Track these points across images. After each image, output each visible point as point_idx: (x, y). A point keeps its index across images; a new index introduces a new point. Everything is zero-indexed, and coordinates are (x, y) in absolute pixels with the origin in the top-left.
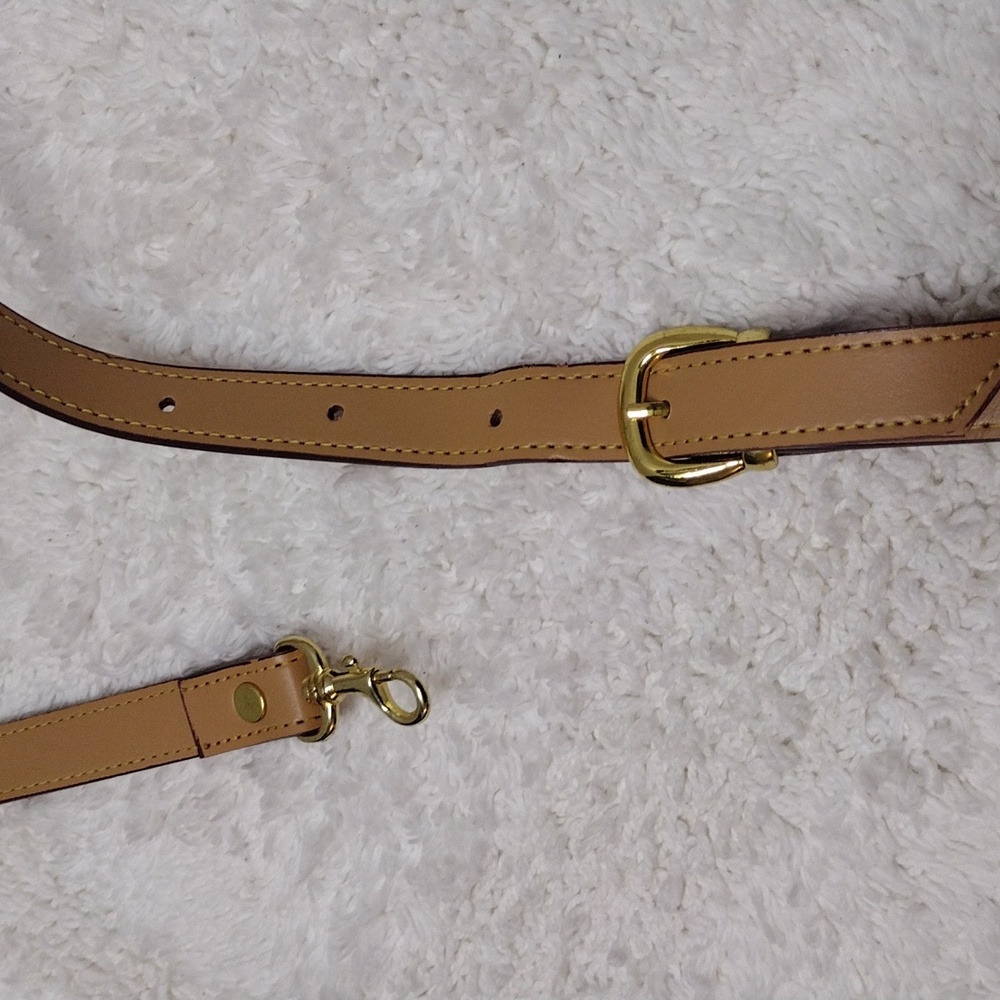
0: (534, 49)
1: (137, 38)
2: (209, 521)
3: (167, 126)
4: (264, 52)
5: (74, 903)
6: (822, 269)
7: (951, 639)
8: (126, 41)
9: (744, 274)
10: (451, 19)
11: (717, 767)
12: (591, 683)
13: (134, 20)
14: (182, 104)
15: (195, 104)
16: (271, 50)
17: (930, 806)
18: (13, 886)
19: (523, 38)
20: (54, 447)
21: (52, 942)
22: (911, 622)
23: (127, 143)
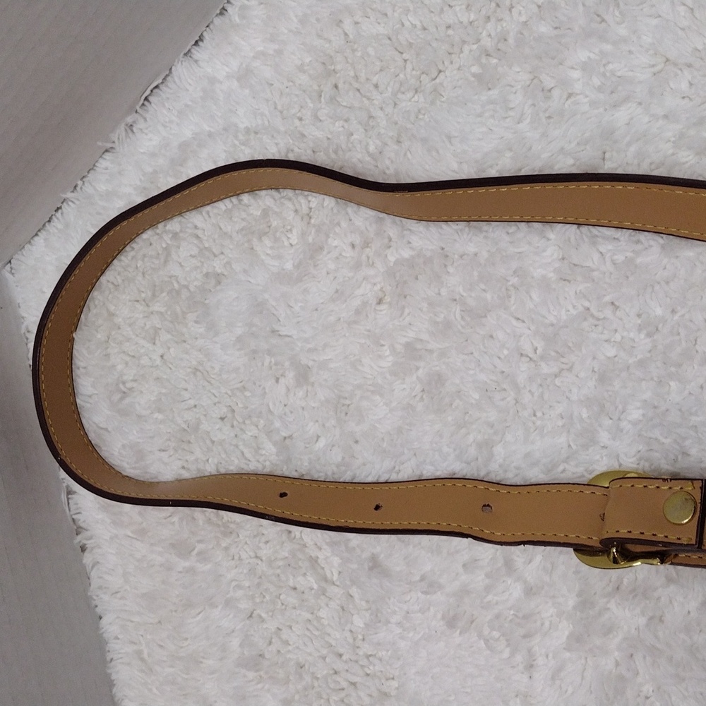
5: (364, 662)
18: (317, 633)
20: (514, 322)
21: (332, 686)
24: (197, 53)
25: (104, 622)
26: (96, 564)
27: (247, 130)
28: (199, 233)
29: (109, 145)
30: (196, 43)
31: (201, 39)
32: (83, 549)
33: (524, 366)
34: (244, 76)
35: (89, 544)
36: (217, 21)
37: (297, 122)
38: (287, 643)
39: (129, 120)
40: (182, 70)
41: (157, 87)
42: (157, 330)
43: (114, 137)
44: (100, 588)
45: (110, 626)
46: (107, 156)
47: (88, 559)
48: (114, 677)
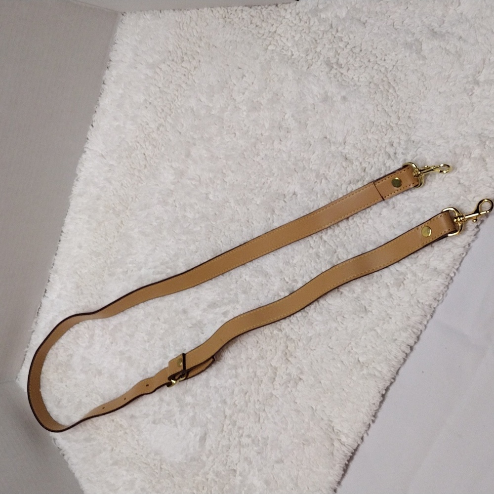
0: (221, 244)
1: (157, 248)
2: (169, 346)
3: (162, 264)
4: (178, 248)
6: (268, 278)
7: (297, 350)
8: (156, 249)
9: (256, 280)
10: (207, 239)
11: (263, 386)
12: (240, 371)
13: (157, 245)
14: (165, 259)
15: (167, 259)
16: (180, 248)
17: (299, 387)
19: (219, 242)
22: (291, 346)
23: (155, 267)
24: (46, 295)
25: (76, 474)
26: (68, 459)
27: (65, 311)
28: (64, 345)
29: (32, 330)
30: (45, 292)
31: (46, 290)
32: (64, 455)
33: (147, 344)
34: (59, 296)
35: (65, 453)
36: (48, 284)
37: (76, 303)
38: (123, 453)
39: (35, 320)
40: (44, 301)
41: (39, 308)
42: (62, 379)
43: (33, 327)
44: (72, 464)
45: (77, 475)
46: (33, 334)
47: (66, 457)
48: (83, 489)
